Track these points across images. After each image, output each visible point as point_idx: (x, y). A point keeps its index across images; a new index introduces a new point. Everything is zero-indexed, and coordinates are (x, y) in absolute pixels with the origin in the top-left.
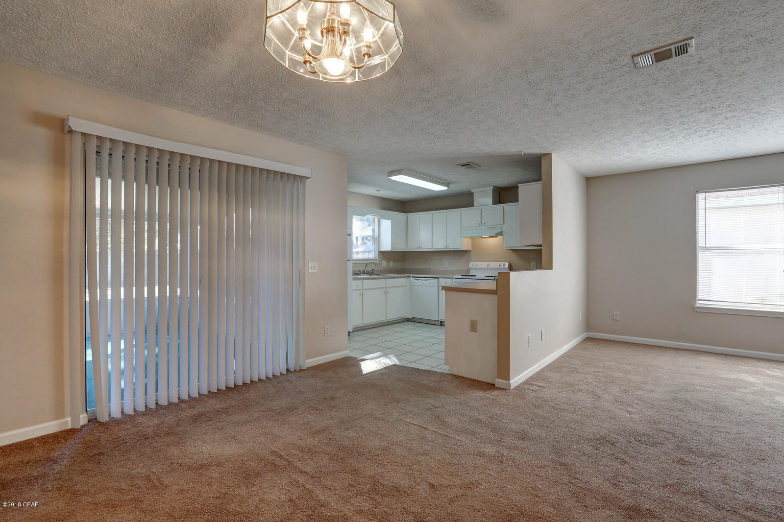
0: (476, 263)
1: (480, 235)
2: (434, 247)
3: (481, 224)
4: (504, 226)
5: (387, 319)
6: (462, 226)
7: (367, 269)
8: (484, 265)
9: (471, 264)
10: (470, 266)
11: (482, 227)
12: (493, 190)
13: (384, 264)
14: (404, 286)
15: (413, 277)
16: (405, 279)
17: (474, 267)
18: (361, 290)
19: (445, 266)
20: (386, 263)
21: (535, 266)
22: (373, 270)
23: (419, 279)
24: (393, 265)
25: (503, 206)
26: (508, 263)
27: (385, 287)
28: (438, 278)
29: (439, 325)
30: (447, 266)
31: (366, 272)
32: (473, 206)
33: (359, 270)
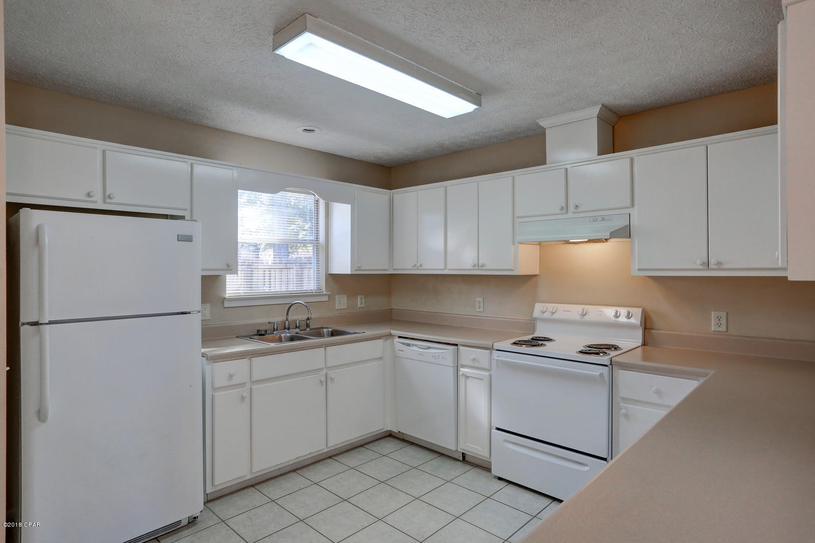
0: (550, 307)
1: (565, 237)
2: (449, 267)
3: (565, 209)
4: (634, 212)
5: (330, 445)
6: (517, 214)
7: (291, 318)
8: (572, 311)
9: (538, 307)
10: (536, 314)
11: (570, 215)
12: (599, 117)
13: (341, 302)
14: (381, 358)
15: (400, 337)
16: (382, 340)
17: (547, 315)
18: (248, 386)
19: (478, 310)
20: (346, 300)
21: (724, 322)
22: (308, 319)
23: (413, 345)
24: (363, 304)
25: (632, 156)
26: (640, 310)
27: (325, 369)
28: (456, 345)
29: (458, 460)
30: (481, 310)
31: (289, 325)
32: (545, 164)
33: (268, 321)
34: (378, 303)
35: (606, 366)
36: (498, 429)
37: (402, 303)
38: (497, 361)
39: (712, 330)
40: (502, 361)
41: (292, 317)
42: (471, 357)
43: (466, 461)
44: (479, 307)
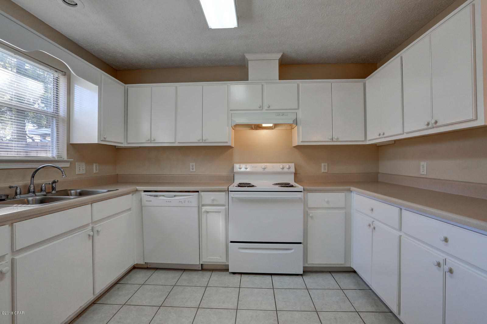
0: (245, 165)
2: (178, 141)
3: (261, 107)
4: (300, 112)
5: (96, 292)
6: (231, 108)
8: (257, 167)
9: (237, 166)
10: (236, 170)
11: (264, 111)
12: (281, 59)
13: (81, 169)
14: (130, 210)
15: (145, 191)
19: (191, 170)
20: (84, 167)
21: (326, 168)
22: (54, 182)
23: (160, 196)
24: (98, 170)
25: (298, 83)
26: (293, 164)
27: (91, 224)
28: (198, 192)
29: (198, 270)
30: (194, 170)
31: (34, 188)
32: (248, 80)
33: (9, 185)
34: (108, 170)
35: (301, 192)
36: (231, 242)
37: (123, 170)
38: (232, 198)
39: (322, 172)
40: (236, 198)
41: (37, 181)
42: (212, 198)
43: (203, 269)
44: (193, 169)
